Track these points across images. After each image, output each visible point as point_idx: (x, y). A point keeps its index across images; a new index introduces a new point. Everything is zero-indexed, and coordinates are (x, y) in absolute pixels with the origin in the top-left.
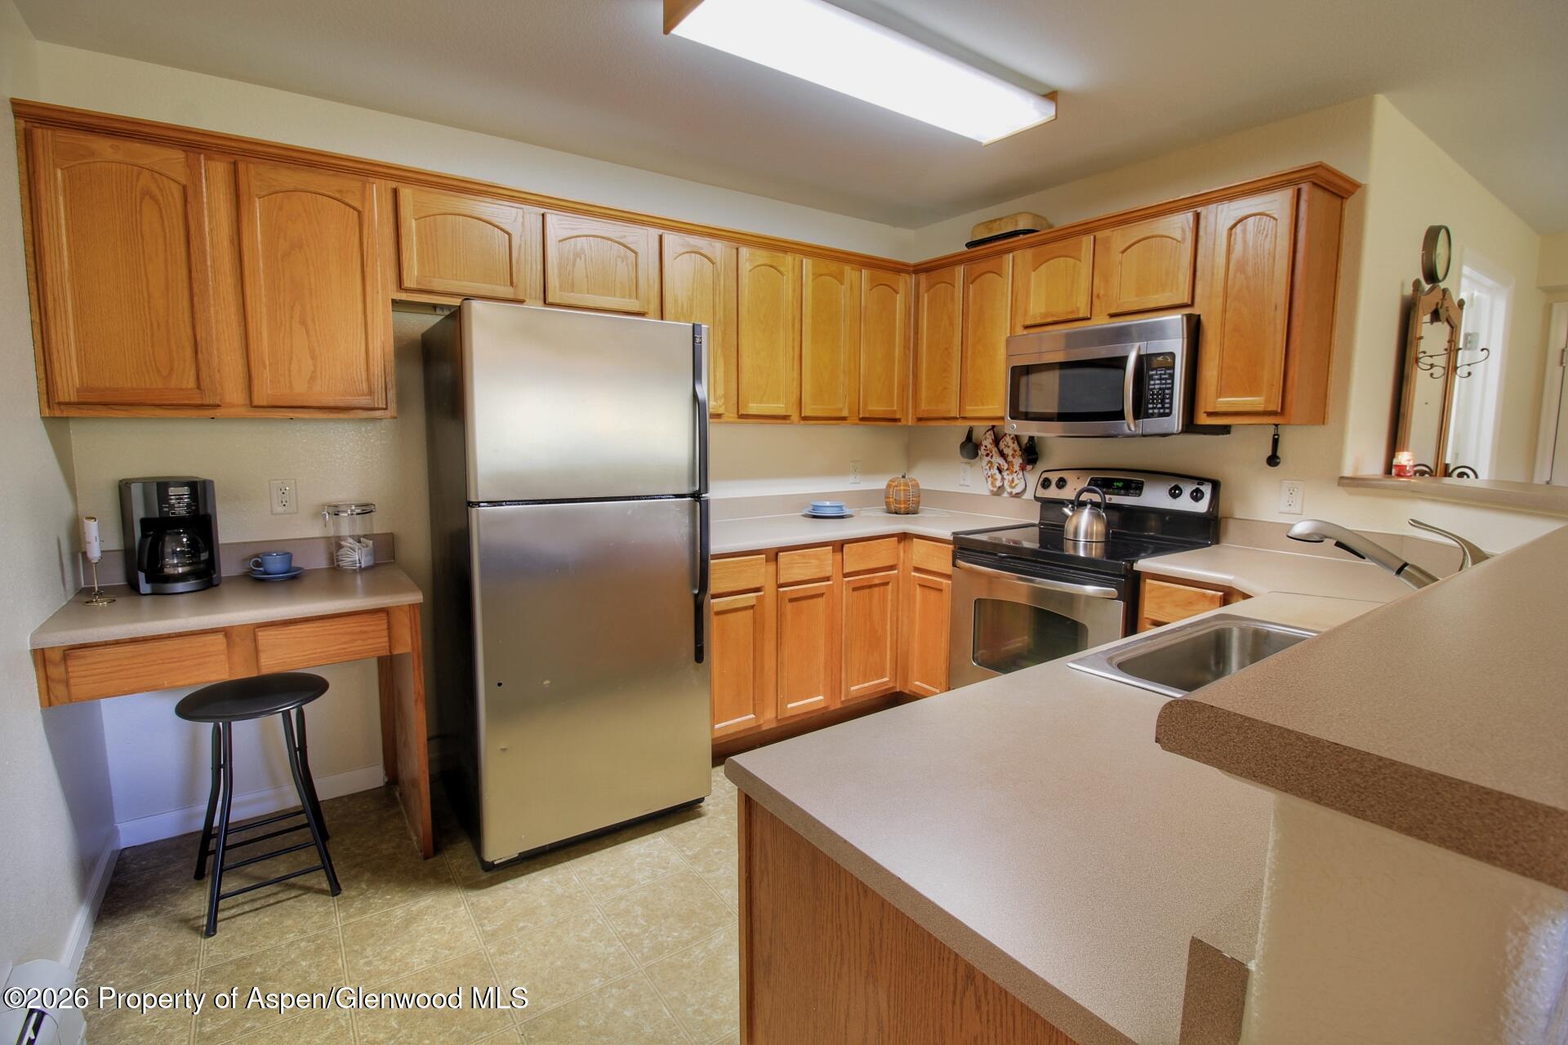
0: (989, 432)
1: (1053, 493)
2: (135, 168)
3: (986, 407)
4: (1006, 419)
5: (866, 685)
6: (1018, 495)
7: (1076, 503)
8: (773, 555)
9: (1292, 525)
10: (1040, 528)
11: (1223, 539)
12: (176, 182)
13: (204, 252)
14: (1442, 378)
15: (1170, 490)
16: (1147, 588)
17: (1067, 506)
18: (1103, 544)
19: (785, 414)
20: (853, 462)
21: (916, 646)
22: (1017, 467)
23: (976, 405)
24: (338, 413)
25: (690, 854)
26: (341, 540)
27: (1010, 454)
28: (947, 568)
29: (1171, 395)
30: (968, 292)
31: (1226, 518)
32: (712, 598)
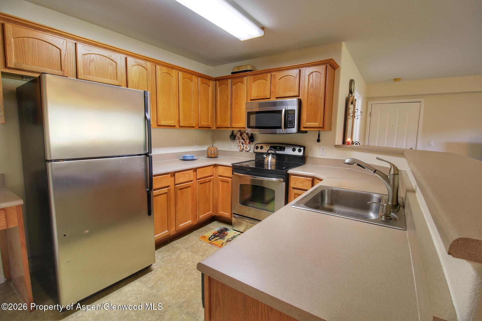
0: (239, 132)
1: (259, 150)
3: (239, 124)
4: (246, 128)
5: (205, 215)
6: (248, 151)
7: (267, 154)
8: (173, 174)
9: (345, 160)
10: (256, 161)
11: (306, 163)
14: (352, 119)
15: (293, 149)
16: (291, 178)
17: (265, 155)
18: (275, 165)
19: (174, 125)
20: (195, 141)
21: (220, 200)
22: (247, 143)
23: (236, 123)
25: (150, 286)
27: (245, 139)
28: (230, 175)
29: (294, 122)
30: (233, 88)
31: (307, 157)
32: (154, 191)
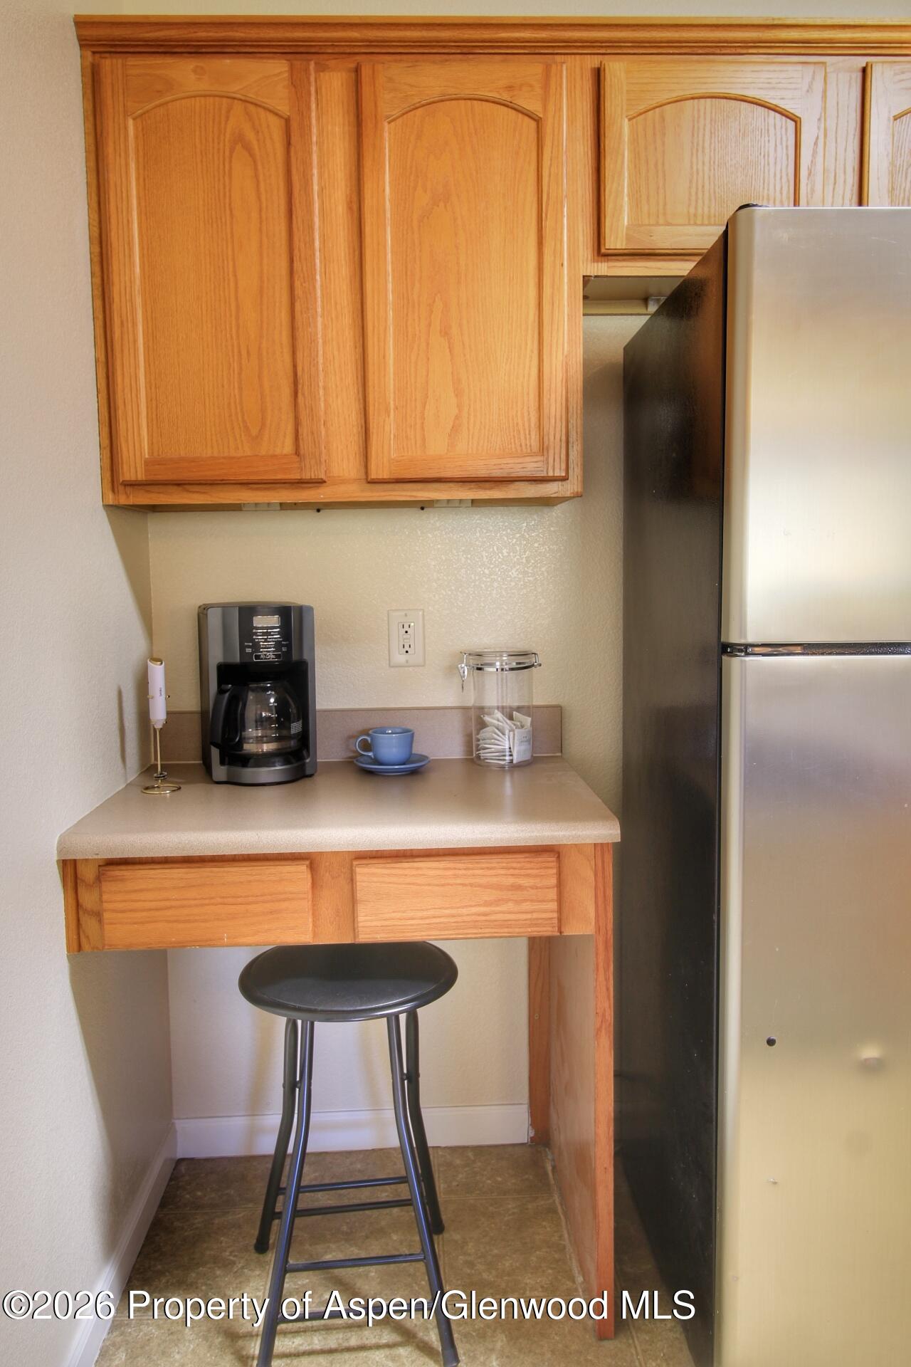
2: (225, 100)
12: (276, 114)
13: (311, 227)
24: (491, 489)
26: (484, 714)
